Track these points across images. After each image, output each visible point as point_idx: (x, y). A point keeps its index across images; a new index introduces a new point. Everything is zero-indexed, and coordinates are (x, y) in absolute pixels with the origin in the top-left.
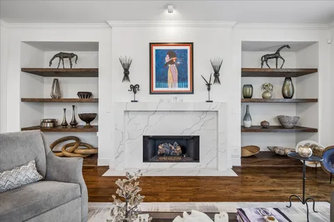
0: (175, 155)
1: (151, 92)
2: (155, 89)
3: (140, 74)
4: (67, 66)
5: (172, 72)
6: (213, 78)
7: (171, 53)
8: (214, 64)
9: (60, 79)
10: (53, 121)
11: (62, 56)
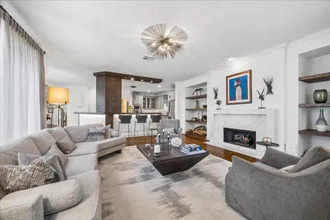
0: (244, 143)
1: (227, 104)
2: (229, 102)
3: (222, 96)
4: (199, 94)
5: (239, 91)
6: (266, 90)
7: (238, 80)
8: (267, 81)
9: (198, 100)
10: (196, 118)
11: (197, 90)
